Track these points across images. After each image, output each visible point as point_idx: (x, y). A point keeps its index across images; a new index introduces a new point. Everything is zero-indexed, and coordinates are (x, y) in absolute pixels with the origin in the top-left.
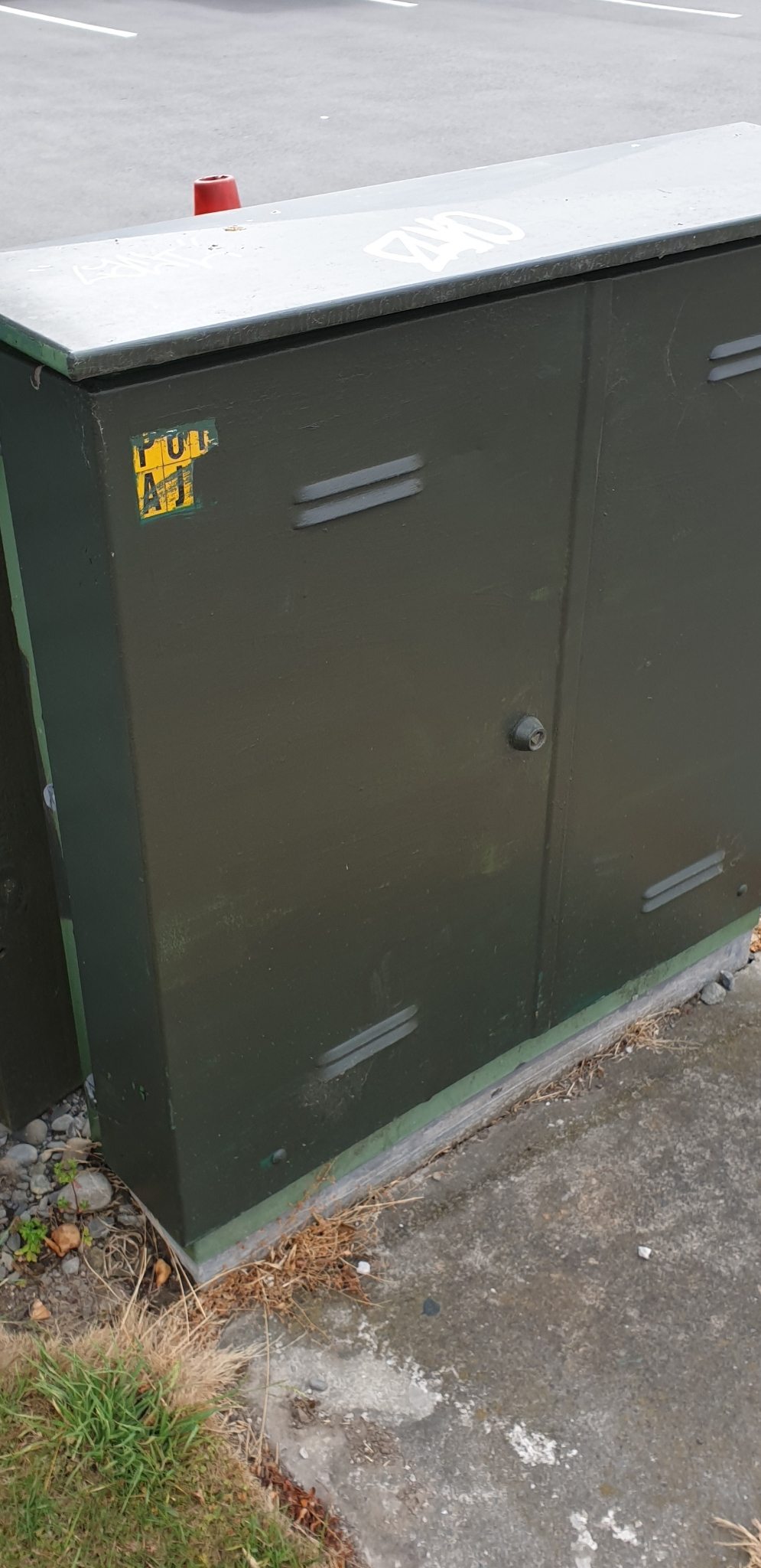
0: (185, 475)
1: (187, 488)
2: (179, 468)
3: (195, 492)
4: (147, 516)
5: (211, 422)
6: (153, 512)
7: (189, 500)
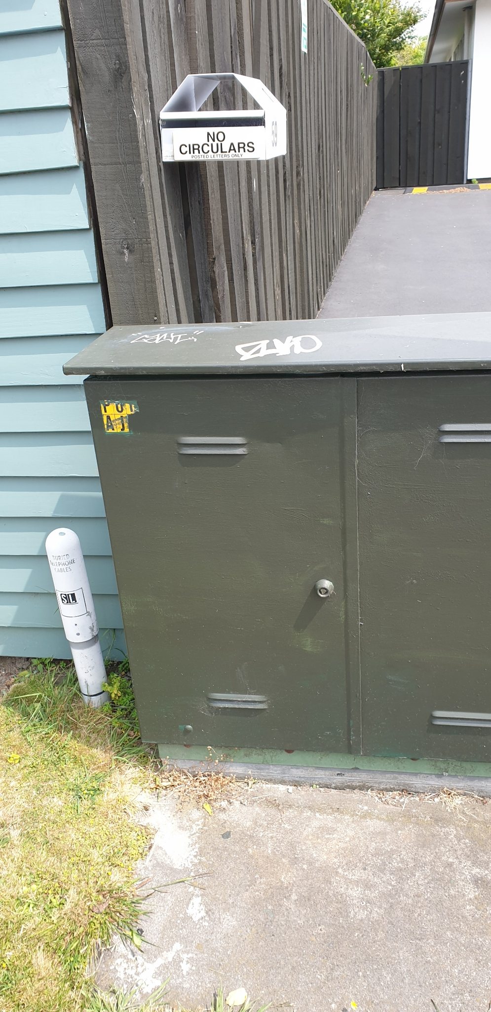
0: (125, 420)
1: (126, 425)
2: (121, 417)
3: (130, 427)
4: (108, 431)
5: (136, 402)
6: (110, 431)
7: (127, 430)
